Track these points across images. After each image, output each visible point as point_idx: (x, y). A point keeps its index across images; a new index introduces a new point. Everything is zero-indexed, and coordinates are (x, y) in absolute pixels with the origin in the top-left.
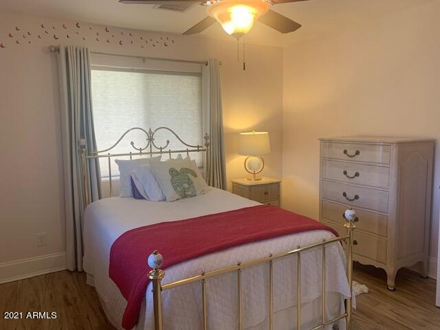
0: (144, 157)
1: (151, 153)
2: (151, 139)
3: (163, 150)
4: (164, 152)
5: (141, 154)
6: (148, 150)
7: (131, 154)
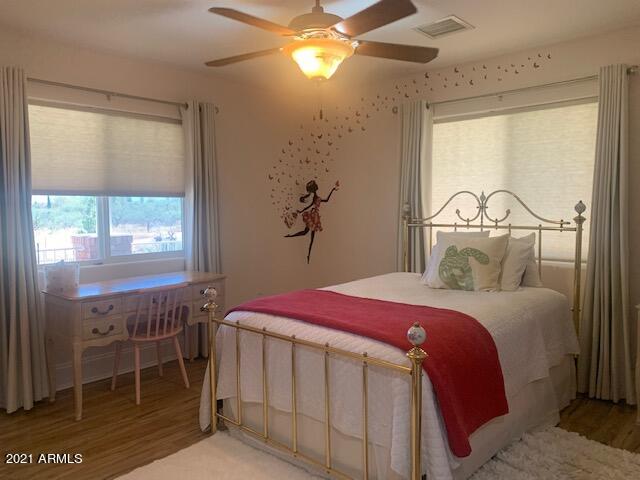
0: (471, 230)
1: (482, 226)
2: (482, 208)
3: (499, 224)
4: (500, 227)
5: (468, 226)
6: (477, 222)
7: (456, 226)
